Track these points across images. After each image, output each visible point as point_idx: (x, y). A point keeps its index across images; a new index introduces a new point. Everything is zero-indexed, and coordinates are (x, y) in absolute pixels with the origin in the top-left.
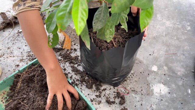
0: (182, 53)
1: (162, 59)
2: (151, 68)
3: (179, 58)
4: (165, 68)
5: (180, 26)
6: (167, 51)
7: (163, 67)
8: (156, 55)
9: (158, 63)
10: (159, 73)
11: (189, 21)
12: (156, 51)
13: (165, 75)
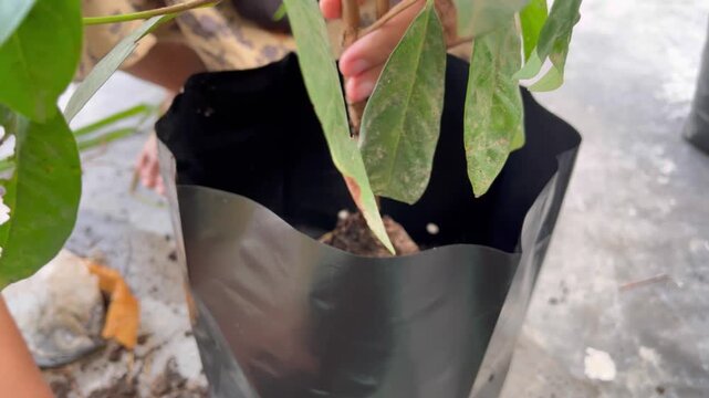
0: (689, 270)
1: (616, 311)
2: (582, 366)
3: (688, 299)
4: (648, 354)
5: (630, 164)
6: (621, 274)
7: (635, 353)
8: (577, 297)
9: (607, 337)
10: (631, 385)
11: (658, 139)
12: (571, 280)
13: (661, 390)
